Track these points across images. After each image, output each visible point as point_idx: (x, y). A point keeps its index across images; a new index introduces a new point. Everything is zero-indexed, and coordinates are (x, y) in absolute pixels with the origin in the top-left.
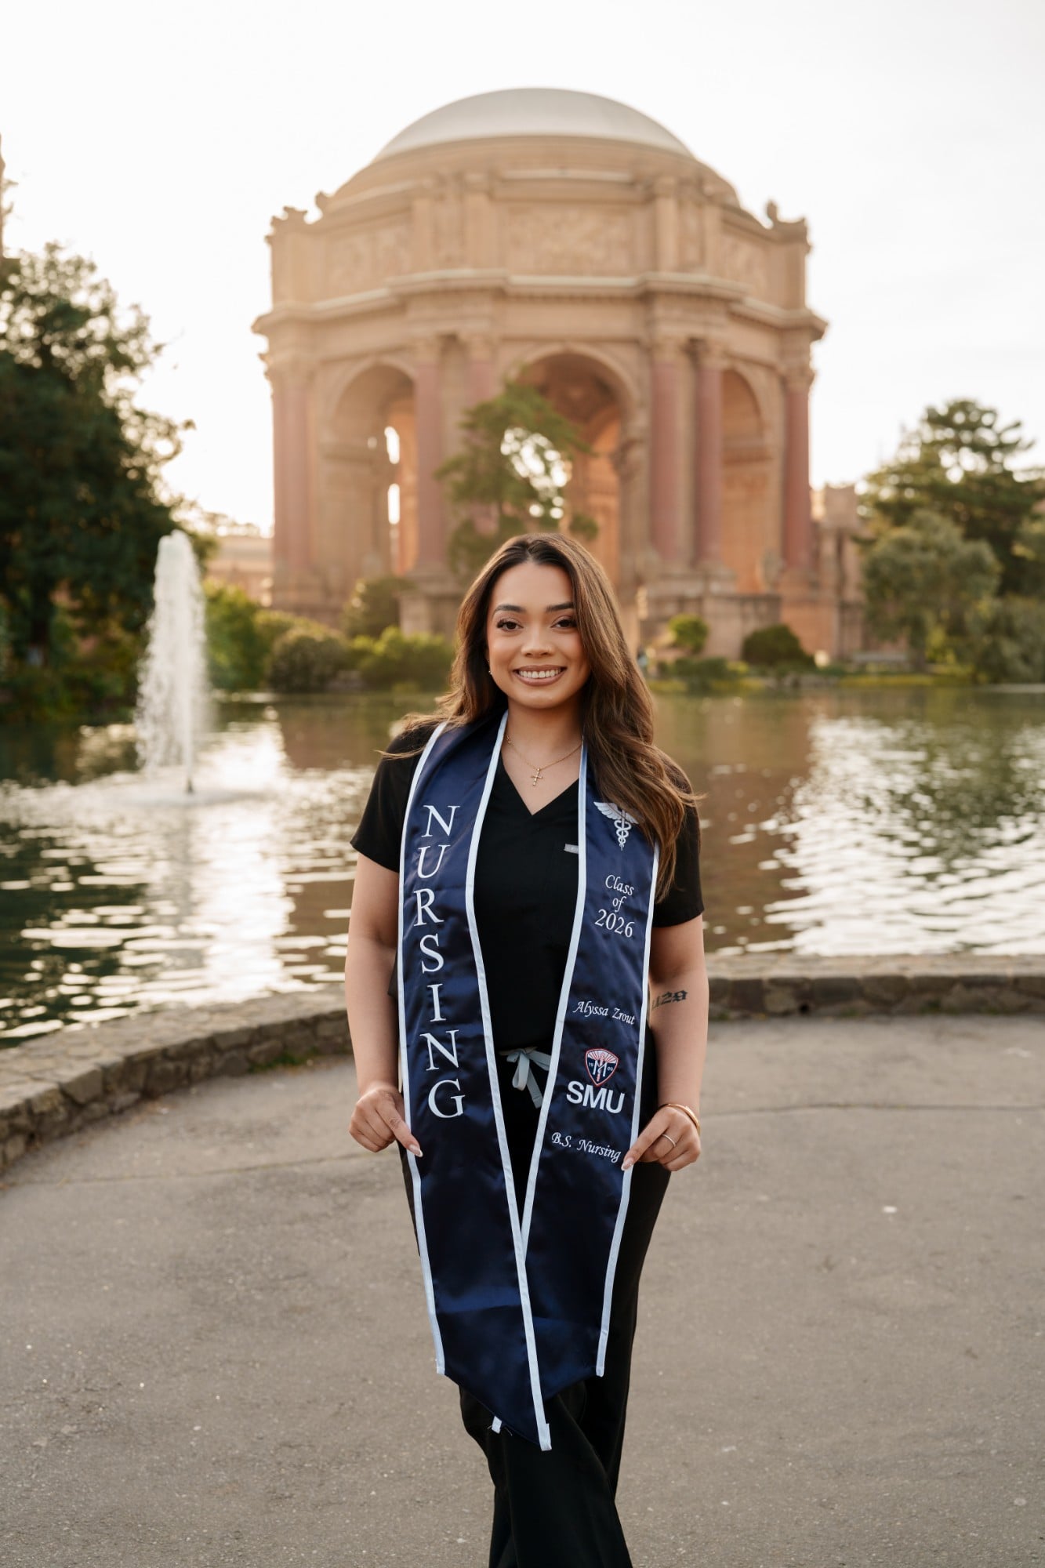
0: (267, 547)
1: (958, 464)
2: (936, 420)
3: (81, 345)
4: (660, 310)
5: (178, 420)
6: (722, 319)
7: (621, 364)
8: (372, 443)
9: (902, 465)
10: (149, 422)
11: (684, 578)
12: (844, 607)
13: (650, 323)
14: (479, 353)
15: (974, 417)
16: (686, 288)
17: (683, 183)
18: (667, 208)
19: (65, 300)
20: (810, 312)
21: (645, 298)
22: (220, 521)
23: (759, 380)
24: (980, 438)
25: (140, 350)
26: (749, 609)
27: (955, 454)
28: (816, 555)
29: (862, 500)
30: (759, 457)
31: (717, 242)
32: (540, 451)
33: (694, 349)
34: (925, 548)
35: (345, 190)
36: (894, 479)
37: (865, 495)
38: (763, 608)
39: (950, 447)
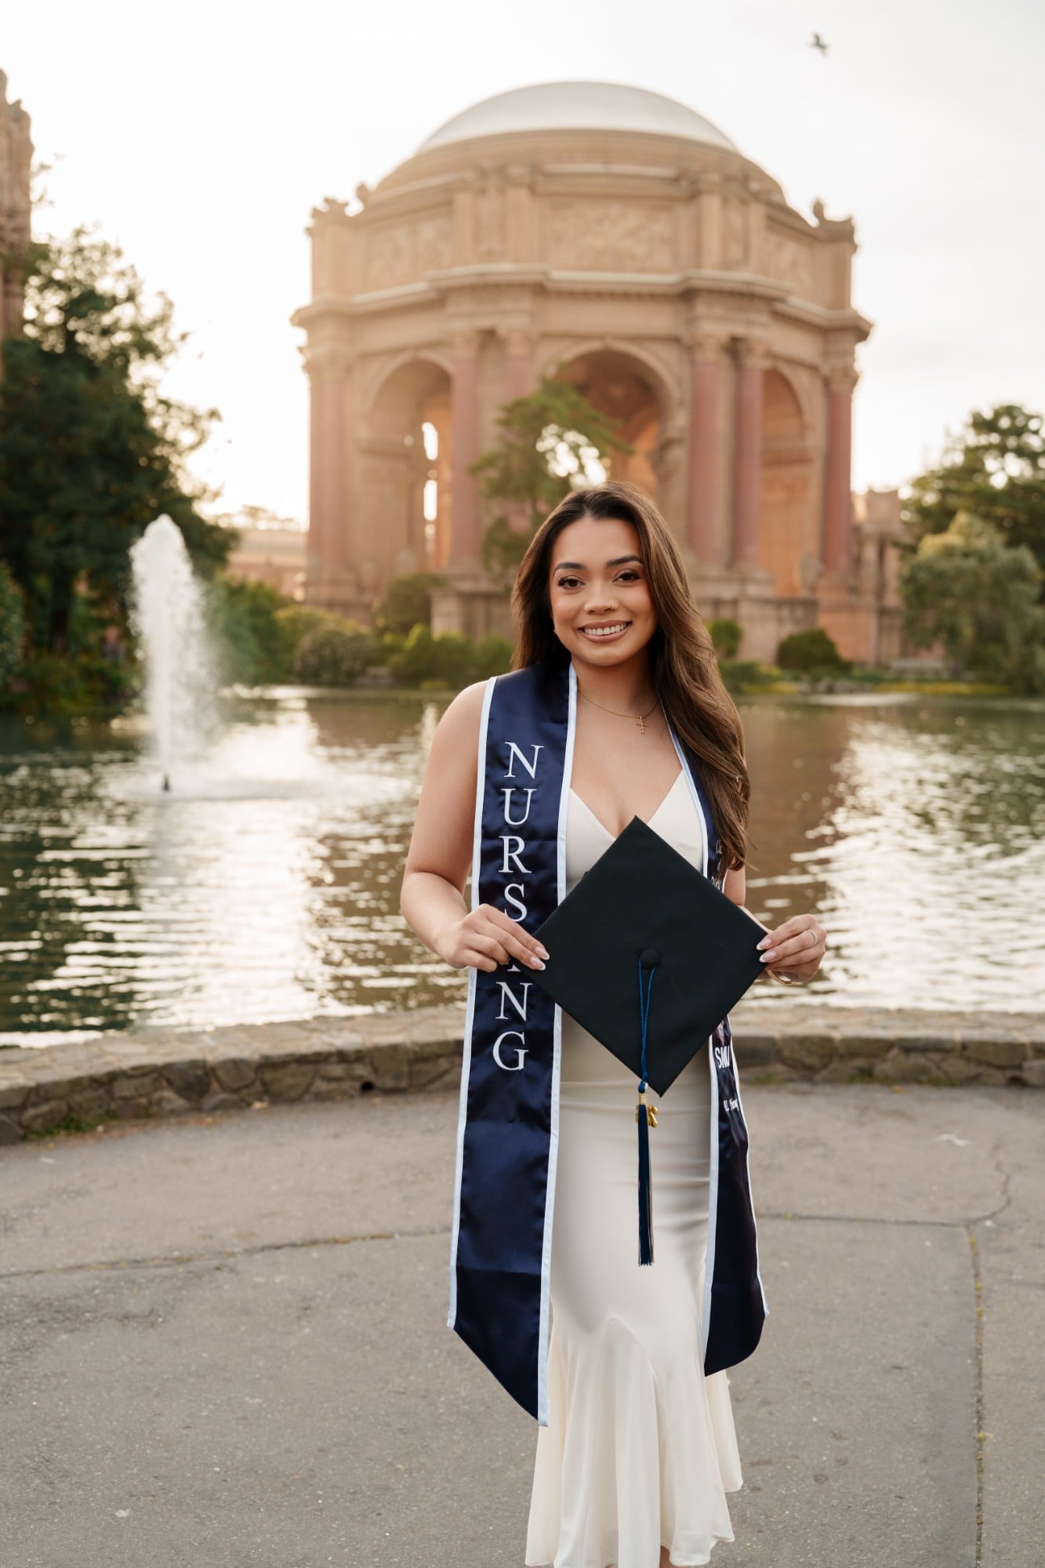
0: (301, 541)
1: (1003, 469)
2: (982, 425)
3: (106, 332)
4: (701, 308)
5: (202, 409)
6: (765, 318)
7: (662, 362)
8: (408, 441)
9: (945, 469)
10: (173, 411)
11: (720, 580)
12: (883, 612)
13: (691, 321)
14: (517, 349)
15: (1020, 422)
16: (727, 286)
17: (728, 179)
18: (711, 205)
19: (89, 285)
20: (856, 312)
21: (687, 295)
22: (261, 515)
23: (802, 381)
24: (1027, 444)
25: (165, 338)
26: (785, 612)
27: (1000, 459)
28: (858, 561)
29: (905, 505)
30: (801, 459)
31: (761, 239)
32: (575, 449)
33: (735, 348)
34: (966, 555)
35: (388, 182)
36: (938, 484)
37: (909, 499)
38: (800, 612)
39: (994, 453)
